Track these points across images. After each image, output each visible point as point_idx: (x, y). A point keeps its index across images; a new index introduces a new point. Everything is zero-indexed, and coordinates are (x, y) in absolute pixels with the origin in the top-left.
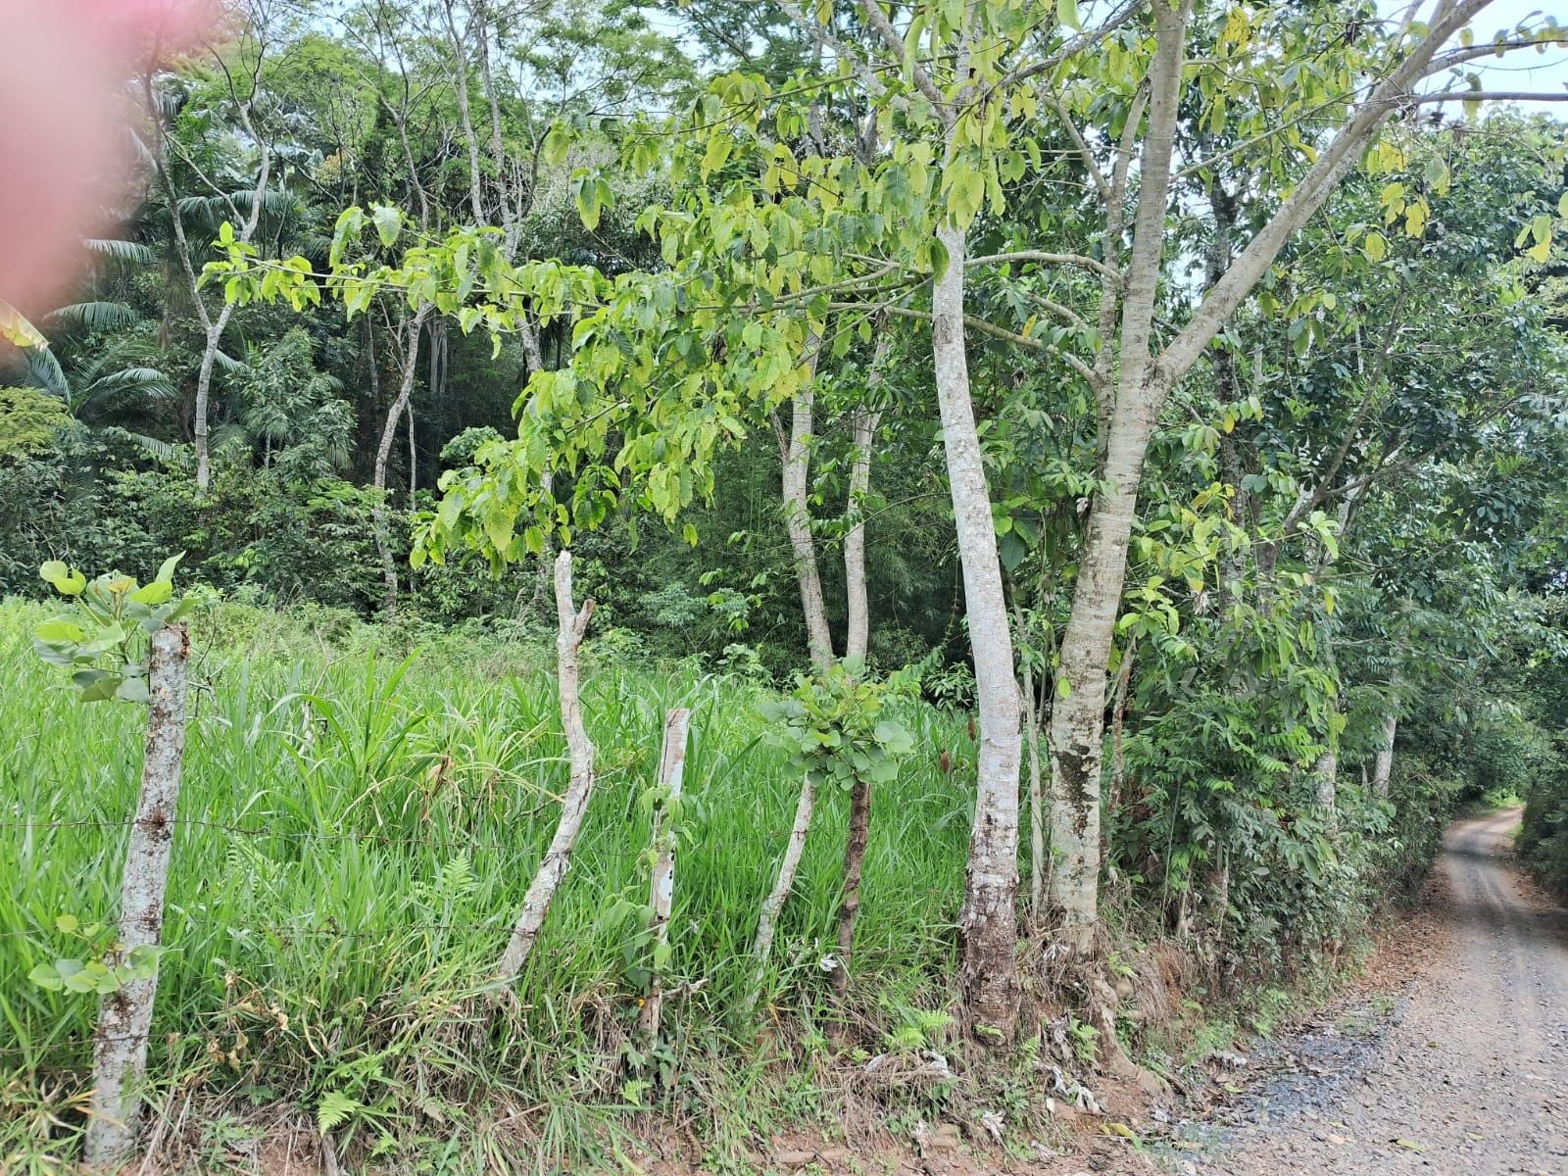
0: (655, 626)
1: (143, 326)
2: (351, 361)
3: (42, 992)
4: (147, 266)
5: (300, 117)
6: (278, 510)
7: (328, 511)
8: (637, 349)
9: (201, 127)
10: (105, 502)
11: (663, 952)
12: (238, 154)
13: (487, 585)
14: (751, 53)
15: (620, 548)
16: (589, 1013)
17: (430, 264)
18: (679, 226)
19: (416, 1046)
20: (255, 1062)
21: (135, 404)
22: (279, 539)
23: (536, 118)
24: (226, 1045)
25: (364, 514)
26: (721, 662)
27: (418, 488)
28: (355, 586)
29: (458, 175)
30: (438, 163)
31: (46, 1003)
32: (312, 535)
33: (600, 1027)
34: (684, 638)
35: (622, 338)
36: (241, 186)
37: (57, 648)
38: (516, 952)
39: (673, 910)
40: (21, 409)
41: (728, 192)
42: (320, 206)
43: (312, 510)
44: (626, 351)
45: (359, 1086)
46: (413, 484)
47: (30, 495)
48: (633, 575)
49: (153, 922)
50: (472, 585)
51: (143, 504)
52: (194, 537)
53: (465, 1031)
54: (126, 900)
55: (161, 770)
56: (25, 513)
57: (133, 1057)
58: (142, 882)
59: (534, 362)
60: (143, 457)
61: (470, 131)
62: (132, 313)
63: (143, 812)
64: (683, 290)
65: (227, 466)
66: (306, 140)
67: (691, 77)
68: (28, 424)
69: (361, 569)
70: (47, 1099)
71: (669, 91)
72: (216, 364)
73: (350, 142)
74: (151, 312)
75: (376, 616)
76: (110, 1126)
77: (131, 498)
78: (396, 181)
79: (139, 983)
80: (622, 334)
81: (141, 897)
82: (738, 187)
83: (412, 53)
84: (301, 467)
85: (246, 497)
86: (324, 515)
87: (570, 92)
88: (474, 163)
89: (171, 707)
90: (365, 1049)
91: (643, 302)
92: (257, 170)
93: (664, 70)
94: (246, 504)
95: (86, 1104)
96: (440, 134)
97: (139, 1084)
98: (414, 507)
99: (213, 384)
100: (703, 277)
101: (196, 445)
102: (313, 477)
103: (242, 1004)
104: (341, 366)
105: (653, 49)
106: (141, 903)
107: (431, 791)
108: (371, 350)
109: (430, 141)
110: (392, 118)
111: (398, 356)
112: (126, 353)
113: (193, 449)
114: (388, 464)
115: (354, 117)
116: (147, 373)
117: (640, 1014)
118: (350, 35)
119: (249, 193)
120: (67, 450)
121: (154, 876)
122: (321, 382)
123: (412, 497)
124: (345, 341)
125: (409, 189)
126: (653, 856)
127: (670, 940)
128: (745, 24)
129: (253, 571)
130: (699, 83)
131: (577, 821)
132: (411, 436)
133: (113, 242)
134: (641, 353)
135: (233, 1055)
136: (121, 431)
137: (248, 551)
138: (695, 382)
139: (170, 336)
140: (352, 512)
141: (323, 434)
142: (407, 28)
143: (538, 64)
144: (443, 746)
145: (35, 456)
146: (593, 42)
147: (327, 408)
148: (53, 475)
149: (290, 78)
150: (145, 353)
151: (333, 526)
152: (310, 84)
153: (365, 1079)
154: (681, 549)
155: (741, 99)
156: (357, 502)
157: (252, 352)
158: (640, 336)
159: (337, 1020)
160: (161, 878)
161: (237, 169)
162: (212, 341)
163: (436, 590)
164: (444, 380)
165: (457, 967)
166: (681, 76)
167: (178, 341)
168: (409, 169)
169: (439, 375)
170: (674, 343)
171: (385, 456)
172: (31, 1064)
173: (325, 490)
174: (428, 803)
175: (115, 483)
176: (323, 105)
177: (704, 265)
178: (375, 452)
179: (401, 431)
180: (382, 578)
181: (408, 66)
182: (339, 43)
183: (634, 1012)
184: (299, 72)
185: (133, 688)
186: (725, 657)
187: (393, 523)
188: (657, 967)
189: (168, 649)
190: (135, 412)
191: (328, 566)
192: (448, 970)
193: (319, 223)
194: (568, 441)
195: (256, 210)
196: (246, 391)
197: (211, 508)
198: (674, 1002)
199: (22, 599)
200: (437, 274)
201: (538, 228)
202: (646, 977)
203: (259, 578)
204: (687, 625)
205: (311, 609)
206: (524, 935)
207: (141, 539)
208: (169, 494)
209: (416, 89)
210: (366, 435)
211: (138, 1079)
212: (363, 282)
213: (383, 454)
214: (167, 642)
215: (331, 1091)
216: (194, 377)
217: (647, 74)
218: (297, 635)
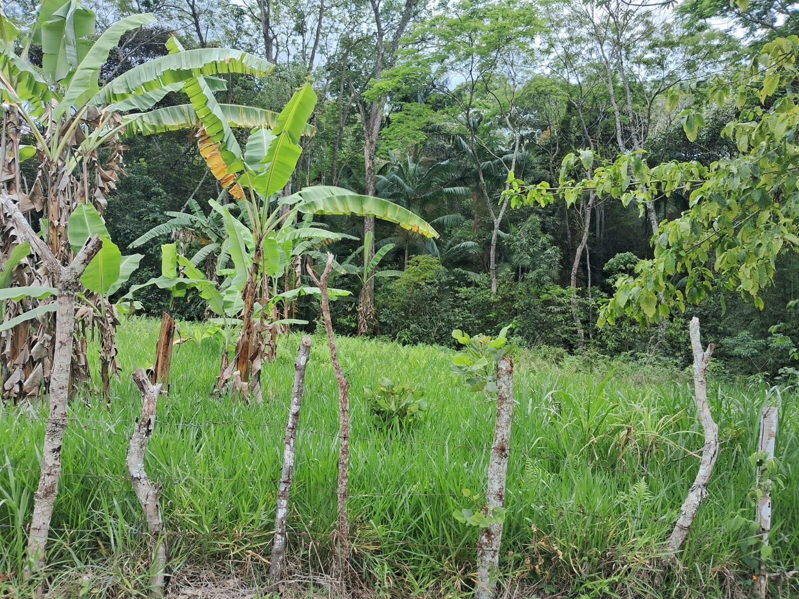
0: (731, 356)
1: (466, 223)
2: (558, 227)
3: (456, 522)
4: (467, 197)
5: (531, 116)
6: (527, 301)
7: (549, 301)
8: (728, 201)
9: (488, 130)
10: (454, 301)
11: (766, 550)
12: (504, 139)
13: (631, 335)
14: (776, 25)
15: (707, 312)
16: (722, 577)
17: (608, 174)
18: (748, 130)
19: (626, 579)
20: (547, 572)
21: (465, 257)
22: (528, 315)
23: (648, 90)
24: (534, 561)
25: (567, 301)
26: (777, 378)
27: (591, 286)
28: (563, 336)
29: (607, 127)
30: (597, 124)
31: (458, 528)
32: (542, 312)
33: (728, 587)
34: (750, 363)
35: (719, 197)
36: (506, 153)
37: (460, 368)
38: (677, 537)
39: (771, 527)
40: (422, 264)
41: (778, 105)
42: (541, 156)
43: (542, 300)
44: (722, 203)
45: (597, 594)
46: (589, 285)
47: (426, 300)
48: (716, 328)
49: (501, 497)
50: (623, 335)
51: (470, 302)
52: (491, 315)
53: (652, 575)
54: (489, 484)
55: (503, 425)
56: (425, 308)
57: (493, 560)
58: (496, 477)
59: (653, 216)
60: (469, 280)
61: (614, 104)
62: (462, 218)
63: (496, 444)
64: (756, 165)
65: (504, 282)
66: (534, 126)
67: (737, 48)
68: (425, 270)
69: (567, 328)
70: (460, 572)
71: (724, 59)
72: (498, 236)
73: (555, 122)
74: (469, 216)
75: (575, 351)
76: (485, 590)
77: (464, 299)
78: (577, 137)
79: (495, 525)
80: (719, 194)
81: (496, 484)
82: (784, 101)
83: (583, 72)
84: (537, 281)
85: (512, 296)
86: (547, 303)
87: (666, 73)
88: (617, 120)
89: (507, 396)
90: (599, 575)
91: (731, 175)
92: (512, 144)
93: (720, 49)
94: (513, 299)
95: (474, 578)
96: (598, 109)
97: (496, 573)
98: (590, 296)
99: (497, 245)
100: (769, 156)
101: (491, 273)
102: (542, 284)
103: (540, 542)
104: (553, 230)
105: (713, 39)
106: (496, 487)
107: (622, 444)
108: (567, 221)
109: (593, 113)
110: (574, 106)
111: (580, 222)
112: (461, 236)
113: (489, 275)
114: (577, 276)
115: (556, 110)
116: (470, 243)
117: (753, 584)
118: (553, 72)
119: (509, 155)
120: (439, 280)
121: (501, 474)
122: (544, 239)
123: (589, 291)
124: (555, 218)
125: (583, 139)
126: (759, 493)
127: (771, 543)
128: (772, 10)
129: (517, 330)
130: (742, 50)
131: (710, 468)
132: (588, 260)
133: (455, 188)
134: (731, 203)
135: (537, 567)
136: (460, 269)
137: (514, 321)
138: (766, 215)
139: (478, 226)
140: (561, 300)
141: (546, 263)
142: (580, 61)
143: (647, 63)
144: (628, 421)
145: (428, 284)
146: (678, 44)
147: (548, 251)
148: (435, 291)
149: (526, 98)
150: (468, 234)
151: (553, 307)
152: (535, 99)
153: (601, 591)
154: (746, 312)
155: (782, 51)
156: (563, 295)
157: (513, 229)
158: (729, 194)
159: (586, 558)
160: (504, 475)
161: (503, 146)
162: (497, 226)
163: (604, 338)
164: (603, 231)
165: (646, 541)
166: (731, 49)
167: (481, 227)
168: (584, 130)
169: (600, 228)
170: (750, 195)
171: (575, 272)
172: (453, 555)
173: (547, 290)
174: (621, 450)
175: (458, 293)
176: (542, 108)
177: (768, 149)
178: (571, 270)
179: (583, 259)
180: (576, 332)
181: (581, 80)
182: (548, 77)
183: (749, 582)
184: (531, 94)
185: (490, 387)
186: (780, 375)
187: (580, 304)
188: (763, 558)
189: (504, 368)
190: (465, 261)
191: (550, 327)
192: (641, 541)
193: (541, 164)
194: (687, 256)
195: (514, 163)
196: (511, 247)
197: (498, 302)
198: (774, 582)
199: (424, 344)
200: (611, 178)
201: (652, 146)
202: (756, 563)
203: (520, 333)
204: (753, 356)
205: (545, 348)
206: (682, 528)
207: (469, 317)
208: (480, 296)
209: (585, 89)
210: (566, 263)
211: (496, 571)
212: (574, 189)
213: (574, 271)
214: (504, 365)
215: (583, 594)
216: (489, 243)
217: (711, 52)
218: (539, 360)
